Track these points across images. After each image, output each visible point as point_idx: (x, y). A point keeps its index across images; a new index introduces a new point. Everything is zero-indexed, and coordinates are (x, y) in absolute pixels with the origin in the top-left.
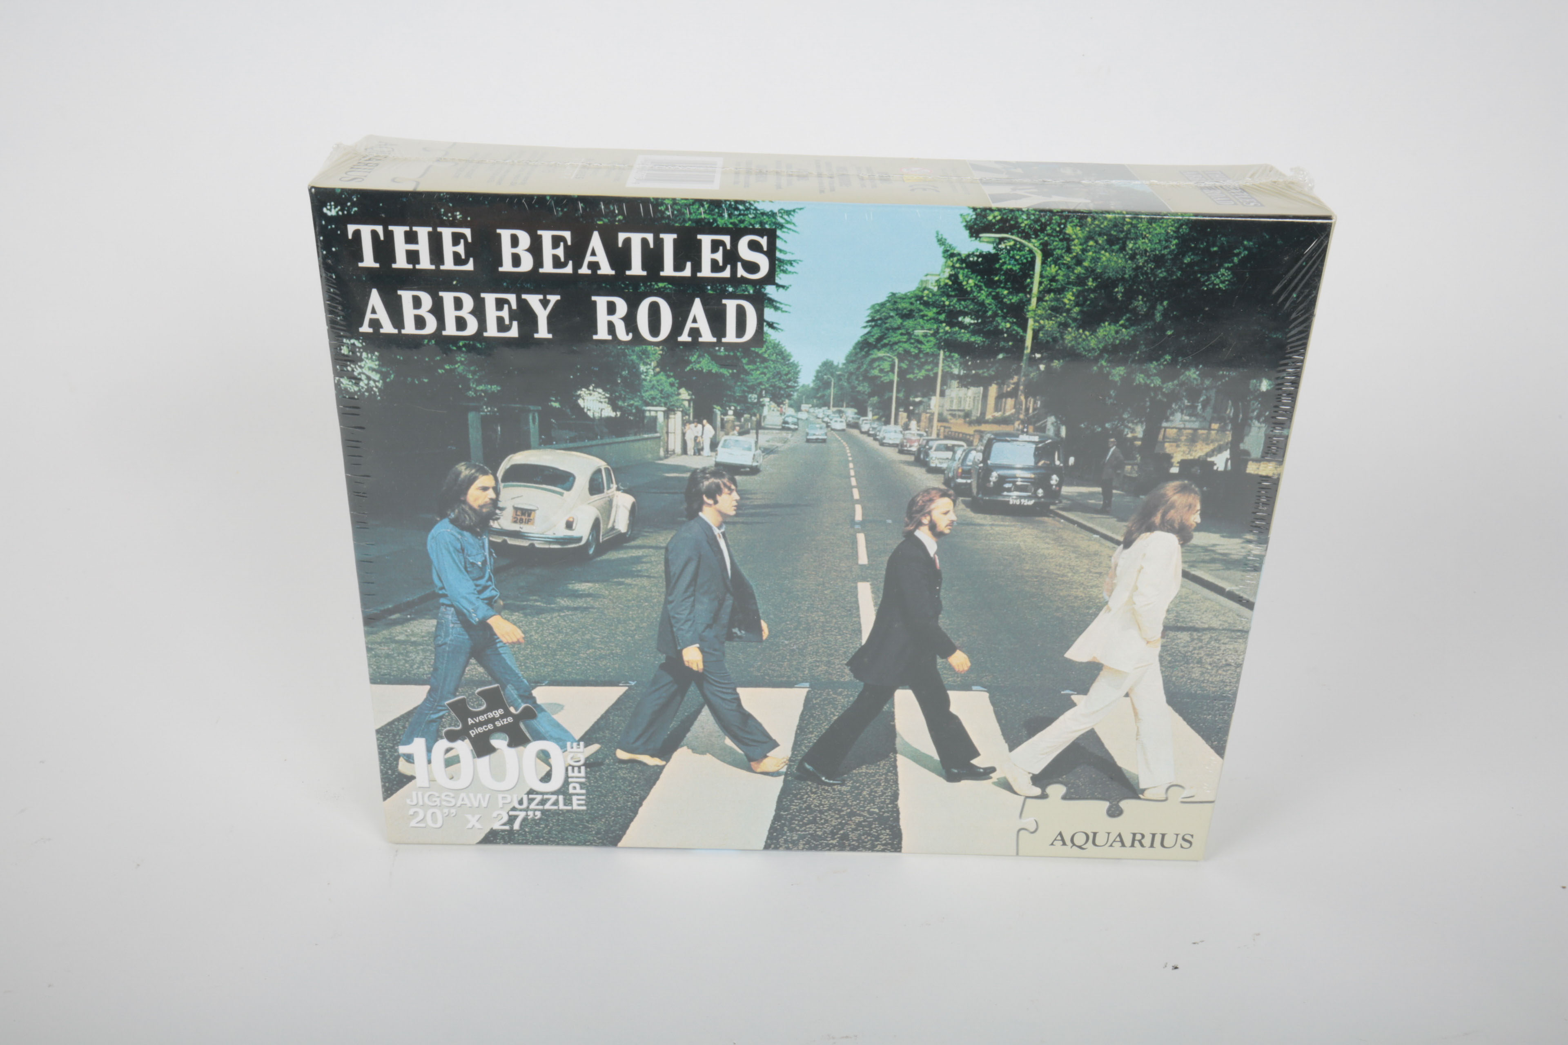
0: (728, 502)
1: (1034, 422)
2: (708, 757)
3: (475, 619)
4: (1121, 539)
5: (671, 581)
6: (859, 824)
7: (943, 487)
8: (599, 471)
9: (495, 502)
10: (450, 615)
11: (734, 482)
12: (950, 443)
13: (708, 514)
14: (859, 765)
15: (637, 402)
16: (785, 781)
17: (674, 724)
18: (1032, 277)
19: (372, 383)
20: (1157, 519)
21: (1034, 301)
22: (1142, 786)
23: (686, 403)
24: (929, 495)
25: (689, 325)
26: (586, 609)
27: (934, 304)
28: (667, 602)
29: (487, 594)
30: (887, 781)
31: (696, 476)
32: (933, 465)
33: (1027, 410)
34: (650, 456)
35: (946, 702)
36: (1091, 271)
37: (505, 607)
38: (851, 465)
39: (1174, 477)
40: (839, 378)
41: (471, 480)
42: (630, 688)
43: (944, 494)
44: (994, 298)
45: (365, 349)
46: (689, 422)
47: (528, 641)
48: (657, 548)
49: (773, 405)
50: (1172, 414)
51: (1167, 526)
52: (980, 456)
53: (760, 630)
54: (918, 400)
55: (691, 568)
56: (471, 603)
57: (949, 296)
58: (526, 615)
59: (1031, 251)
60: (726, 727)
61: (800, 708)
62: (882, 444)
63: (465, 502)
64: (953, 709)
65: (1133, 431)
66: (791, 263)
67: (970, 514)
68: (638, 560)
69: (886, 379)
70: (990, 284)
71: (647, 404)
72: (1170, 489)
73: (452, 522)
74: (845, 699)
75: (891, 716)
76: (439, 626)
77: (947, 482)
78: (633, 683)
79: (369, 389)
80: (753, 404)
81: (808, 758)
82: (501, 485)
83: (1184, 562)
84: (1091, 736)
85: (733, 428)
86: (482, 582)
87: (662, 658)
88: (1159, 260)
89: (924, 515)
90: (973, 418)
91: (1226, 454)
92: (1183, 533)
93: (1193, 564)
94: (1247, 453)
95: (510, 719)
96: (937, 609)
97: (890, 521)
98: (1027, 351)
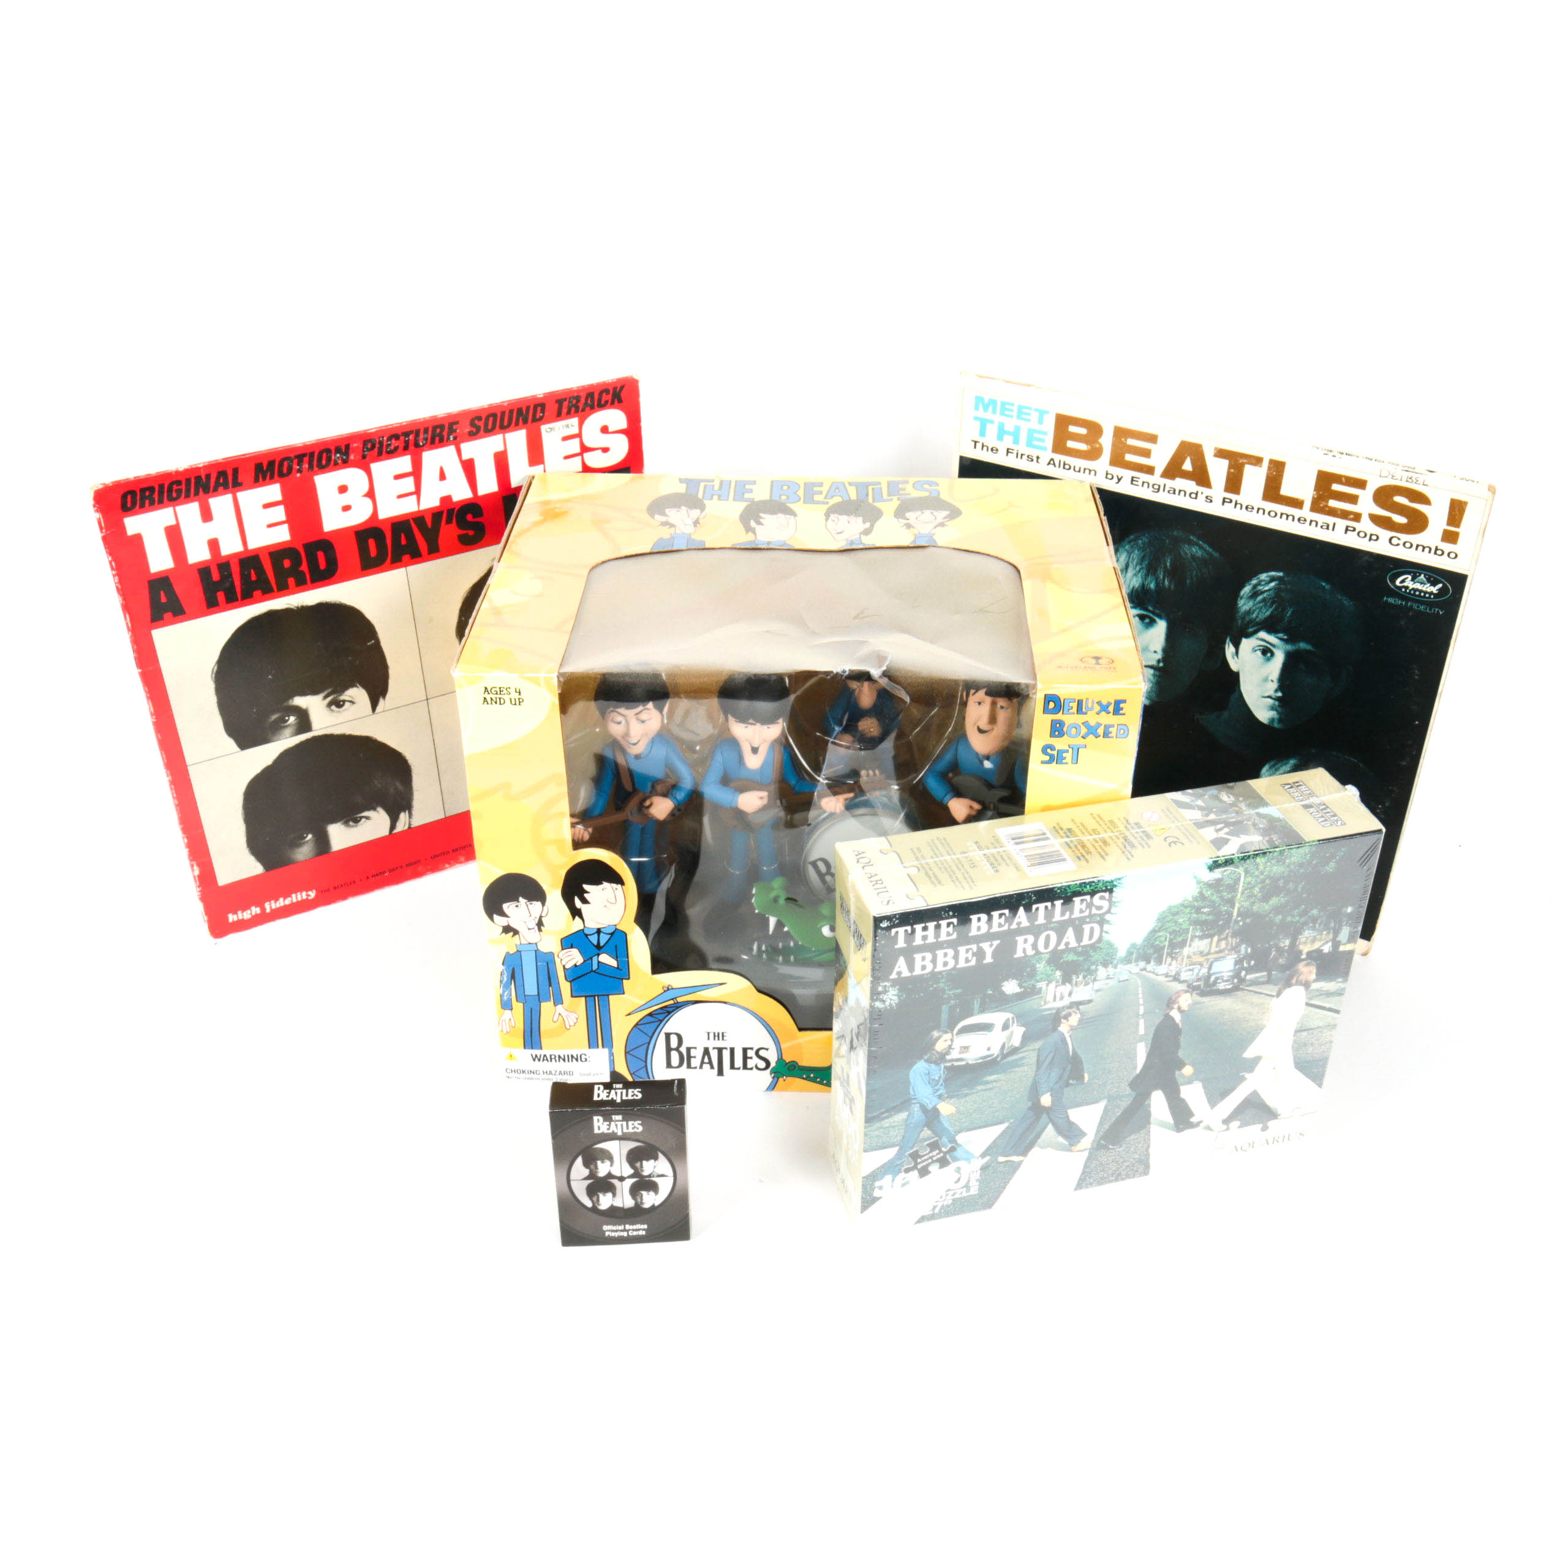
0: (1074, 1020)
1: (1235, 949)
2: (1049, 1149)
3: (930, 1107)
4: (1275, 994)
5: (1039, 1064)
6: (1127, 1167)
7: (1187, 989)
8: (1008, 1019)
9: (950, 1047)
10: (916, 1108)
11: (1078, 1009)
12: (1191, 967)
13: (1064, 1028)
14: (1130, 1135)
15: (1033, 982)
16: (1089, 1153)
17: (1032, 1137)
18: (1239, 884)
19: (892, 1002)
20: (1294, 981)
21: (1239, 895)
22: (1279, 1113)
23: (1058, 978)
24: (1178, 994)
25: (1065, 940)
26: (992, 1088)
27: (1190, 906)
28: (1036, 1075)
29: (939, 1093)
30: (1145, 1140)
31: (1059, 1011)
32: (1182, 979)
33: (1232, 944)
34: (1036, 1006)
35: (1179, 1091)
36: (1268, 877)
37: (947, 1097)
38: (1140, 988)
39: (1303, 960)
40: (1139, 949)
41: (939, 1038)
42: (1011, 1123)
43: (1186, 992)
44: (1220, 897)
45: (892, 986)
46: (1059, 985)
47: (958, 1112)
48: (1034, 1050)
49: (1104, 969)
50: (1304, 931)
51: (1299, 983)
52: (1206, 970)
53: (1083, 1077)
54: (1177, 951)
55: (1050, 1056)
56: (929, 1099)
57: (1197, 901)
58: (958, 1099)
59: (1239, 873)
60: (1059, 1131)
61: (1101, 1112)
62: (1157, 975)
63: (934, 1050)
64: (1182, 1095)
65: (1284, 943)
66: (1119, 902)
67: (1199, 999)
68: (1023, 1058)
69: (1162, 945)
70: (1219, 892)
71: (1038, 982)
72: (1301, 967)
73: (925, 1061)
74: (1125, 1104)
75: (1149, 1105)
76: (908, 1116)
77: (1188, 986)
78: (1012, 1121)
79: (891, 1005)
80: (1093, 971)
81: (1104, 1138)
82: (955, 1037)
83: (1307, 998)
84: (1255, 1093)
85: (1082, 983)
86: (937, 1088)
87: (1030, 1104)
88: (1301, 865)
89: (1175, 1004)
90: (1204, 953)
91: (1330, 944)
92: (1307, 985)
93: (1311, 999)
94: (1340, 942)
95: (942, 1155)
96: (1177, 1046)
97: (1157, 1011)
98: (1234, 918)
